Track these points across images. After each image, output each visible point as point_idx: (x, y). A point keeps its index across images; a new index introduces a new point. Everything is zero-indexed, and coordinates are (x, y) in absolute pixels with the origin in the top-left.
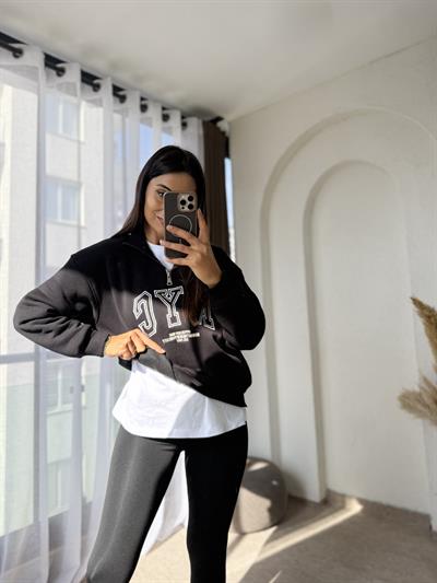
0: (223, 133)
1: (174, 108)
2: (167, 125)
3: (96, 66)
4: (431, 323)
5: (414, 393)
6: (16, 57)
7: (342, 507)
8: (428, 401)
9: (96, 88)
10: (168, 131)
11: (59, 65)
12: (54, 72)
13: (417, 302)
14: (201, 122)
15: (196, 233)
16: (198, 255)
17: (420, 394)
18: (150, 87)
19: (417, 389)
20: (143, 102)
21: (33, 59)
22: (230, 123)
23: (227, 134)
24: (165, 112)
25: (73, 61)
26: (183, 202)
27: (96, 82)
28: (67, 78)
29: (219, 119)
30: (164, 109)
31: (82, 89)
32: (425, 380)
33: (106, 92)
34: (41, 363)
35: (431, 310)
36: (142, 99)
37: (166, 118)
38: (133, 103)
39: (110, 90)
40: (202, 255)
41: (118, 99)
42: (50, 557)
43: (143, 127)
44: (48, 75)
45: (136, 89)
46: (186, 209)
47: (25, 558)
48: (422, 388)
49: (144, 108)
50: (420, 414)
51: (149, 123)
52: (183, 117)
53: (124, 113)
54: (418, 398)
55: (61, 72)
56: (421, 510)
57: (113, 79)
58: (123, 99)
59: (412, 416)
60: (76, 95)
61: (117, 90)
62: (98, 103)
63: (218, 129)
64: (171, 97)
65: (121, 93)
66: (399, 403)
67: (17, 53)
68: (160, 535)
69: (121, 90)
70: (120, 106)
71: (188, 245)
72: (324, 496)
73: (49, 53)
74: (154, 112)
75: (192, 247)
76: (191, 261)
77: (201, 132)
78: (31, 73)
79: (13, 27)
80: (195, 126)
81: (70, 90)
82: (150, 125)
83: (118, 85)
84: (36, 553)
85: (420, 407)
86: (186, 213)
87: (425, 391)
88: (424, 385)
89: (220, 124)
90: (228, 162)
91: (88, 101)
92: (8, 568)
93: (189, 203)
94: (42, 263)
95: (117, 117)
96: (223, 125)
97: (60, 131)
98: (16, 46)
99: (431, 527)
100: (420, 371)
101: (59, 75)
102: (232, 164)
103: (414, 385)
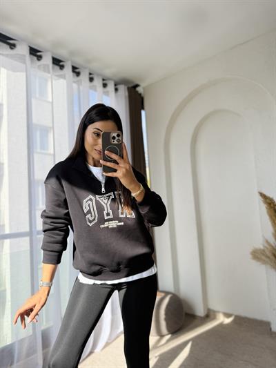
0: (140, 94)
1: (110, 79)
2: (106, 90)
3: (61, 54)
4: (271, 207)
5: (260, 250)
6: (12, 49)
7: (214, 318)
8: (269, 254)
9: (62, 67)
10: (107, 94)
11: (39, 54)
12: (35, 58)
13: (262, 195)
14: (126, 87)
15: (122, 157)
16: (124, 170)
17: (264, 251)
18: (95, 66)
19: (262, 247)
20: (91, 76)
21: (22, 50)
22: (144, 88)
23: (142, 95)
24: (105, 82)
25: (47, 51)
26: (114, 138)
27: (61, 64)
28: (43, 62)
29: (137, 86)
30: (103, 80)
31: (53, 68)
32: (267, 241)
33: (68, 70)
34: (34, 237)
35: (271, 200)
36: (90, 74)
37: (105, 85)
38: (84, 77)
39: (70, 69)
40: (127, 170)
41: (75, 75)
42: (43, 354)
43: (91, 91)
44: (32, 60)
45: (85, 68)
46: (116, 142)
47: (28, 355)
48: (264, 246)
49: (91, 80)
50: (264, 262)
51: (94, 88)
52: (115, 85)
53: (79, 83)
54: (263, 252)
55: (39, 58)
56: (265, 319)
57: (72, 62)
58: (78, 74)
59: (259, 263)
60: (49, 72)
61: (74, 68)
62: (63, 77)
63: (137, 92)
64: (108, 72)
65: (77, 70)
66: (250, 256)
67: (12, 46)
68: (109, 339)
69: (77, 68)
70: (77, 79)
71: (118, 164)
72: (206, 313)
73: (31, 46)
74: (98, 82)
75: (120, 165)
76: (119, 174)
77: (127, 94)
78: (21, 58)
79: (8, 30)
80: (123, 90)
81: (45, 69)
82: (95, 90)
83: (75, 65)
84: (35, 352)
85: (263, 258)
86: (115, 145)
87: (267, 249)
88: (266, 245)
89: (138, 89)
90: (143, 113)
91: (57, 76)
92: (18, 361)
93: (117, 138)
94: (32, 177)
95: (75, 86)
96: (140, 90)
97: (37, 96)
98: (11, 42)
99: (271, 329)
100: (263, 236)
101: (39, 60)
102: (146, 114)
103: (260, 245)
